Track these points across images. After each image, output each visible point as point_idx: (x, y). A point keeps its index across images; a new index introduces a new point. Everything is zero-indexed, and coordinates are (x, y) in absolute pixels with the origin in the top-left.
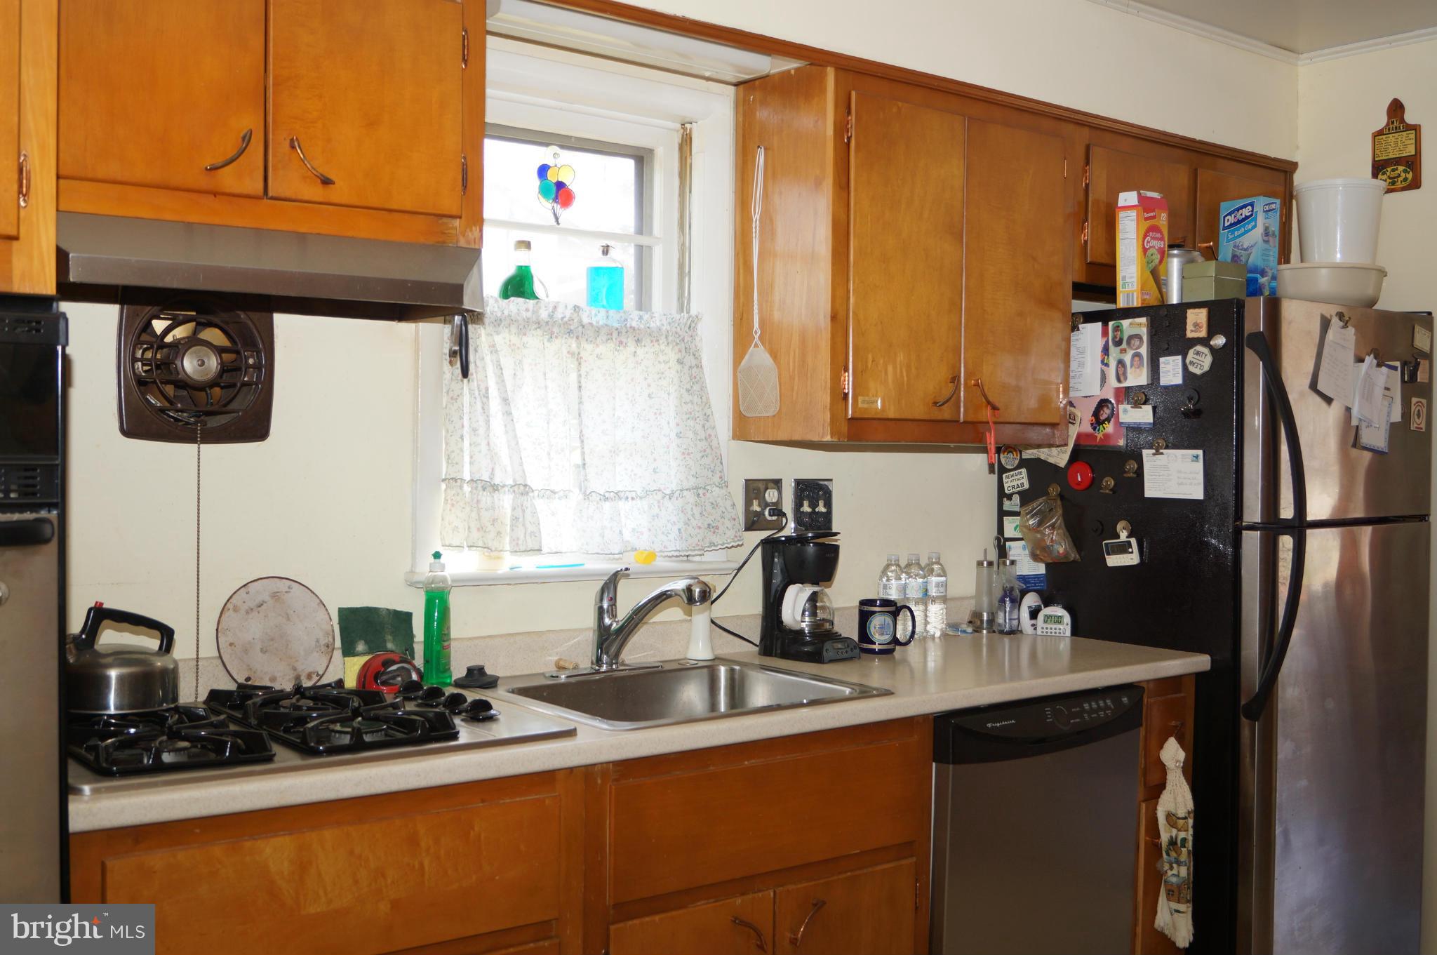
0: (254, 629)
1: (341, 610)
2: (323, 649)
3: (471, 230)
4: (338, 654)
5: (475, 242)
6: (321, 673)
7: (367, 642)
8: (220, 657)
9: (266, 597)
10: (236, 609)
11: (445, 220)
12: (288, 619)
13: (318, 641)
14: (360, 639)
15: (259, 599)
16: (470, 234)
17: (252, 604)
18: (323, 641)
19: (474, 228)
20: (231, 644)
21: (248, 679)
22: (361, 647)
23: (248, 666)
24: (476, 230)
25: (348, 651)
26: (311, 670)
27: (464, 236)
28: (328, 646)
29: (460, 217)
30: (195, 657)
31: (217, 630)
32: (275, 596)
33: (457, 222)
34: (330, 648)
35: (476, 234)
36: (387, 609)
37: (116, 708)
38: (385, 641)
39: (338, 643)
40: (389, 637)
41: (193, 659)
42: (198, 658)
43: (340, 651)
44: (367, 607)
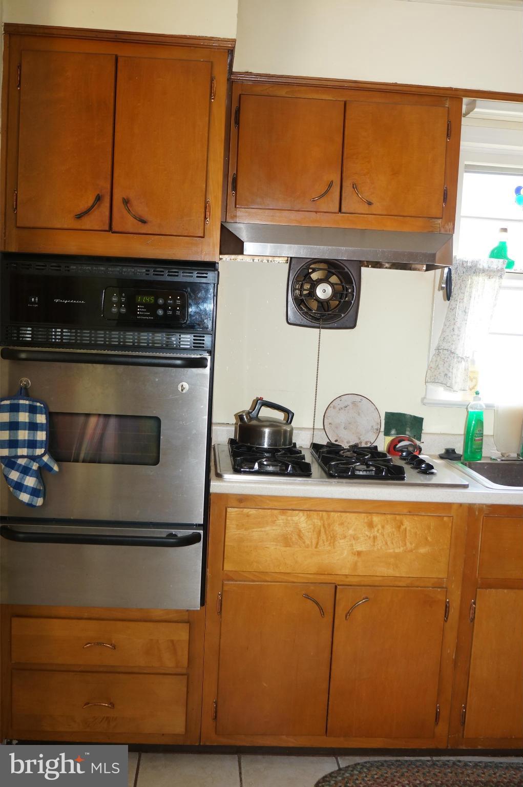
0: (341, 418)
1: (387, 413)
2: (375, 431)
3: (448, 225)
4: (382, 434)
5: (450, 231)
6: (372, 442)
7: (396, 430)
8: (324, 429)
9: (349, 403)
10: (334, 407)
11: (433, 220)
12: (359, 415)
13: (372, 427)
14: (394, 428)
15: (346, 404)
16: (447, 227)
17: (342, 406)
18: (375, 427)
19: (449, 224)
20: (330, 424)
21: (336, 441)
22: (393, 432)
23: (337, 434)
24: (451, 225)
25: (387, 433)
26: (367, 440)
27: (444, 228)
28: (377, 430)
29: (442, 218)
30: (312, 427)
31: (324, 416)
32: (354, 403)
33: (439, 221)
34: (379, 431)
35: (451, 226)
36: (410, 415)
37: (269, 445)
38: (405, 431)
39: (383, 429)
40: (408, 429)
41: (311, 429)
42: (314, 428)
43: (383, 433)
44: (400, 413)
